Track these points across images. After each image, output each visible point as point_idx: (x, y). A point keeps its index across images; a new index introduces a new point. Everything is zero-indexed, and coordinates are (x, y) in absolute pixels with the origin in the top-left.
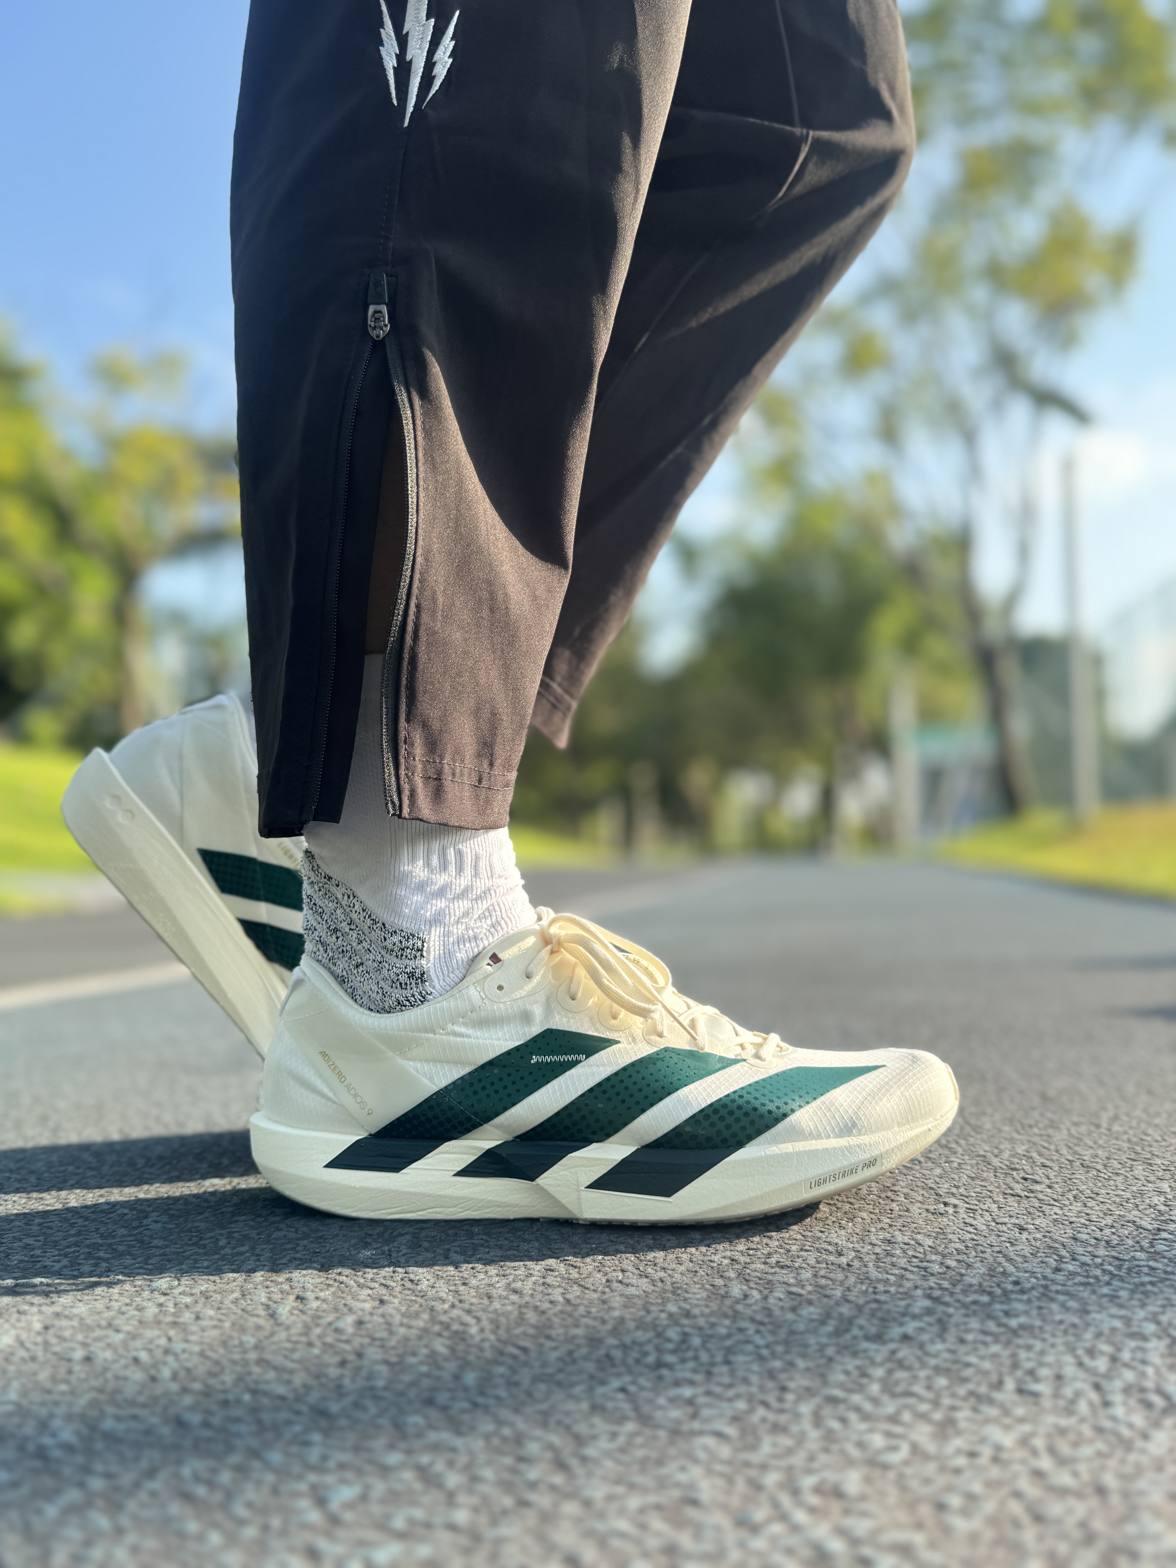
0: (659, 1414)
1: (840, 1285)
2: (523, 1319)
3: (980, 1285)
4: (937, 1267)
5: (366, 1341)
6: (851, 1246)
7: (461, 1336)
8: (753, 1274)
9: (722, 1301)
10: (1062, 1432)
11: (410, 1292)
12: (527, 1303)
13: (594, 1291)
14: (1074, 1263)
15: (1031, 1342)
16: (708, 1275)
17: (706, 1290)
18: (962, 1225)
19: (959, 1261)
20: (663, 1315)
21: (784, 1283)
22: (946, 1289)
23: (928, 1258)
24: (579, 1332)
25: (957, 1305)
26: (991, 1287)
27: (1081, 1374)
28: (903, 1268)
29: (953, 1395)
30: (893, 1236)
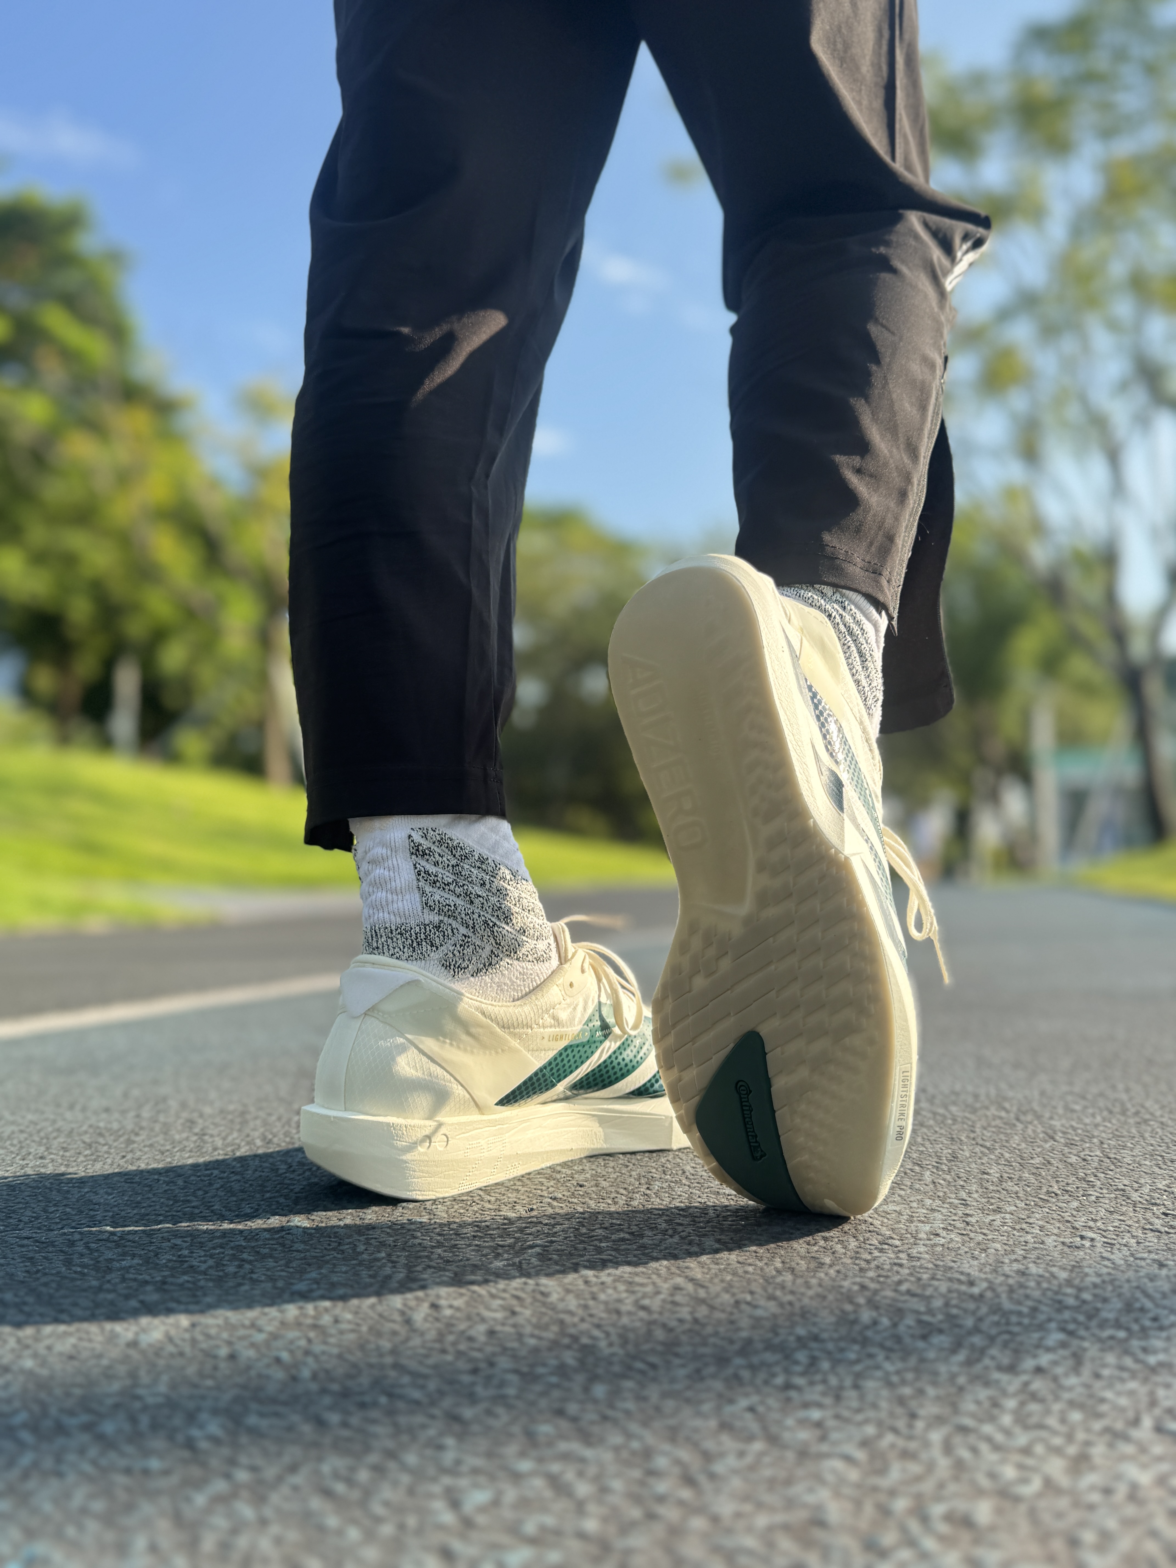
0: (787, 1435)
1: (972, 1315)
2: (651, 1336)
3: (1117, 1320)
4: (1072, 1300)
5: (498, 1350)
6: (983, 1276)
7: (590, 1350)
8: (883, 1301)
9: (851, 1326)
11: (540, 1304)
12: (656, 1319)
13: (723, 1311)
23: (1063, 1290)
29: (1088, 1430)
30: (1027, 1268)
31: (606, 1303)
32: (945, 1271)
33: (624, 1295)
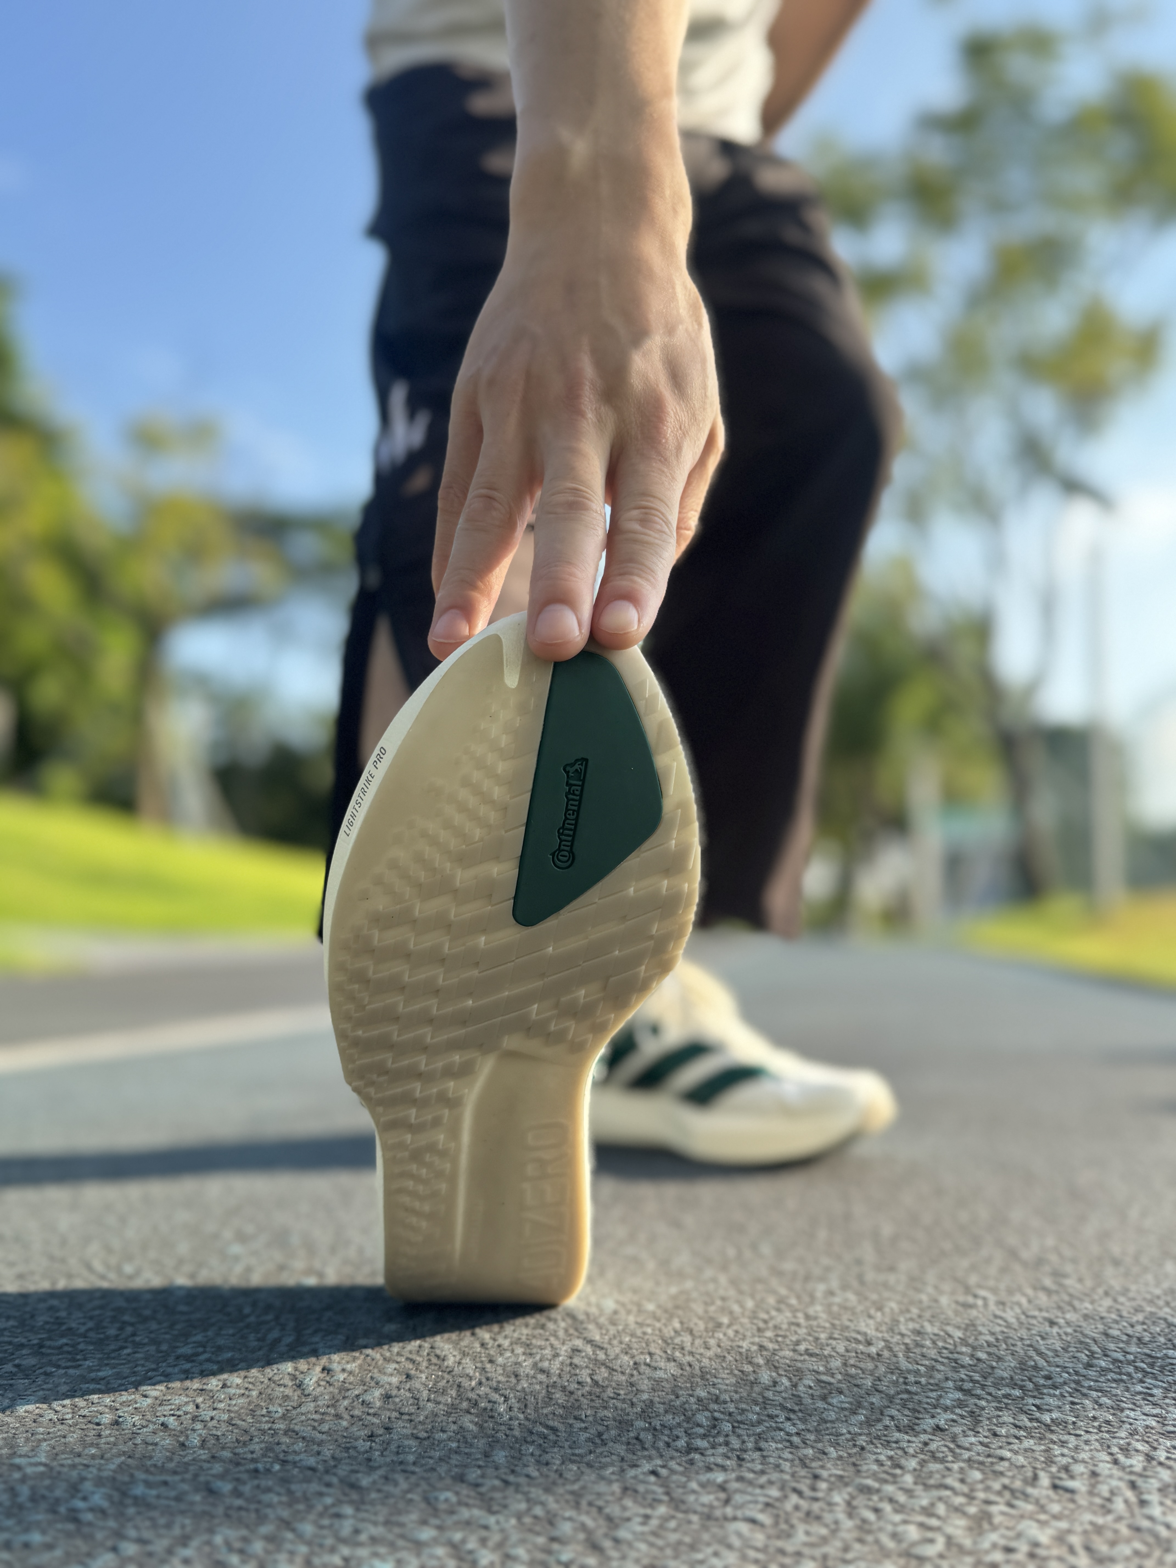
0: (692, 1498)
1: (871, 1375)
2: (551, 1399)
3: (1012, 1378)
4: (968, 1359)
5: (395, 1414)
6: (880, 1335)
7: (490, 1414)
8: (782, 1361)
9: (752, 1387)
10: (1099, 1529)
11: (436, 1368)
12: (555, 1382)
13: (623, 1373)
14: (1105, 1359)
15: (1065, 1438)
16: (736, 1361)
17: (735, 1375)
18: (991, 1318)
19: (989, 1354)
20: (692, 1400)
21: (814, 1371)
22: (978, 1382)
23: (959, 1349)
24: (608, 1413)
25: (989, 1398)
26: (1023, 1380)
27: (1116, 1472)
28: (933, 1359)
29: (988, 1489)
30: (922, 1327)
31: (504, 1367)
32: (842, 1330)
33: (522, 1358)
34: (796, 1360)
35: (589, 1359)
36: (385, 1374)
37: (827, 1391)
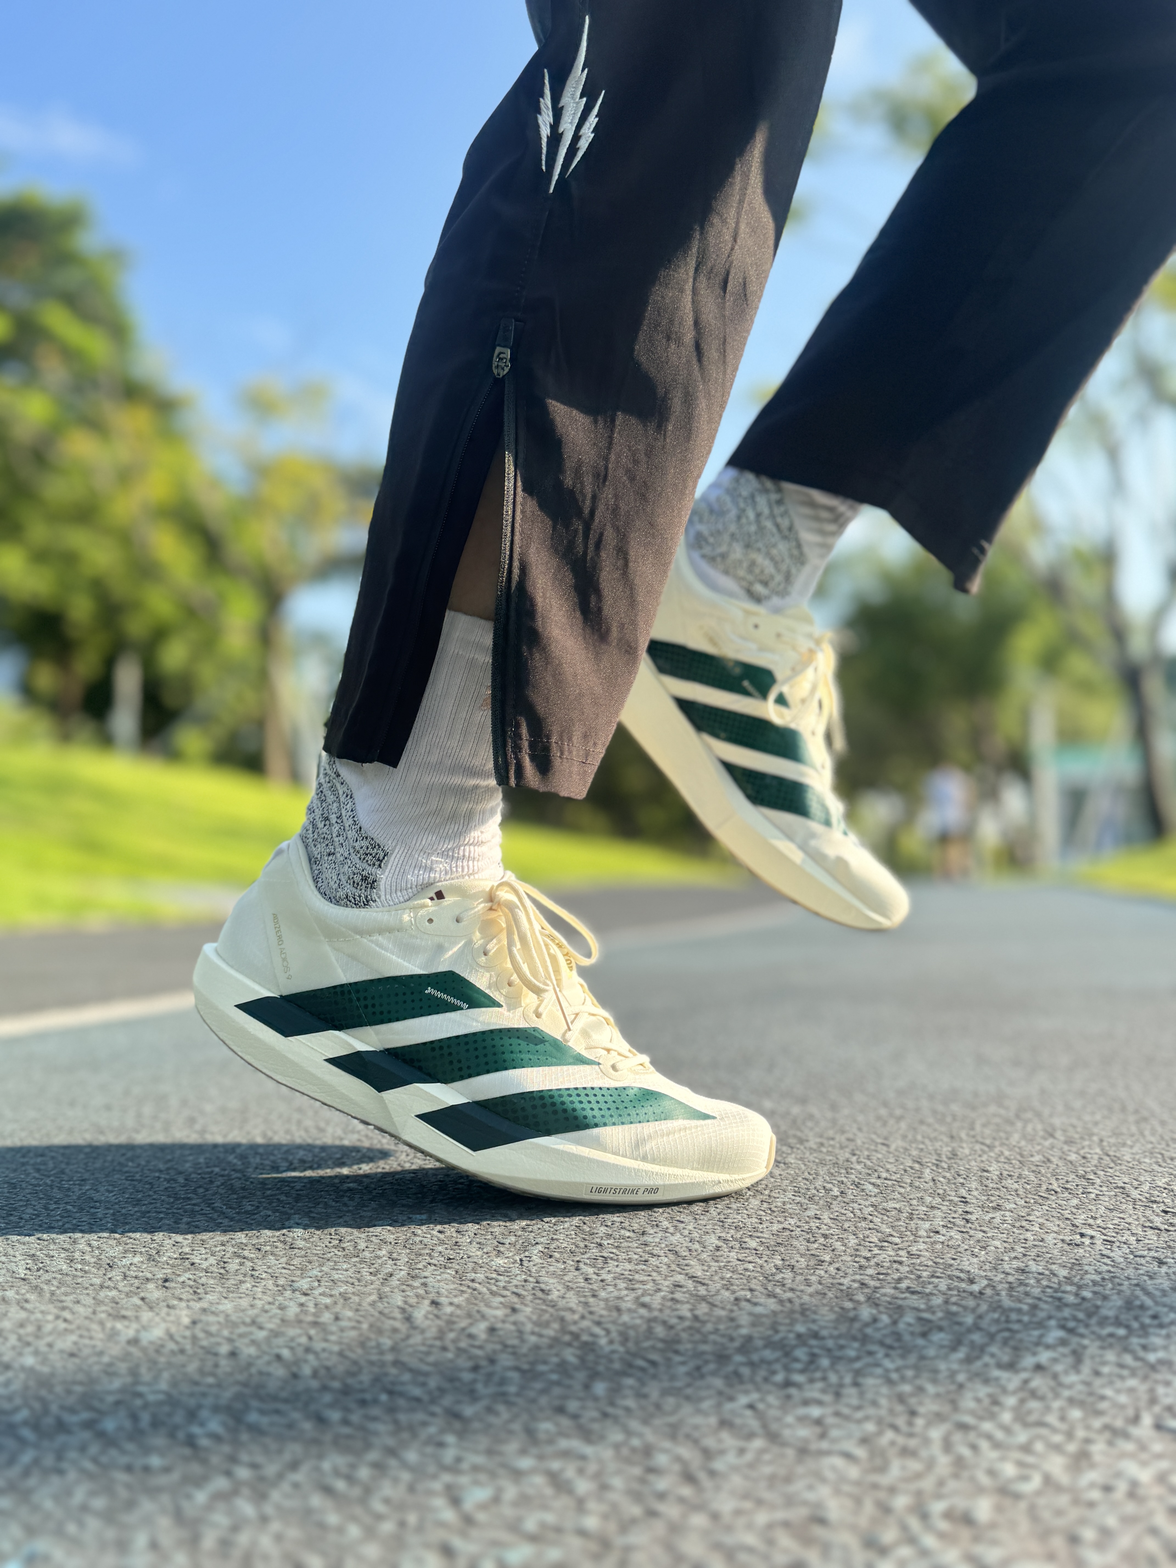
16: (837, 1298)
17: (835, 1312)
18: (1098, 1257)
19: (1094, 1293)
20: (792, 1335)
21: (915, 1308)
22: (1081, 1321)
24: (708, 1348)
25: (1093, 1337)
26: (1128, 1320)
28: (1036, 1298)
34: (897, 1298)
35: (691, 1295)
36: (490, 1307)
37: (927, 1329)
